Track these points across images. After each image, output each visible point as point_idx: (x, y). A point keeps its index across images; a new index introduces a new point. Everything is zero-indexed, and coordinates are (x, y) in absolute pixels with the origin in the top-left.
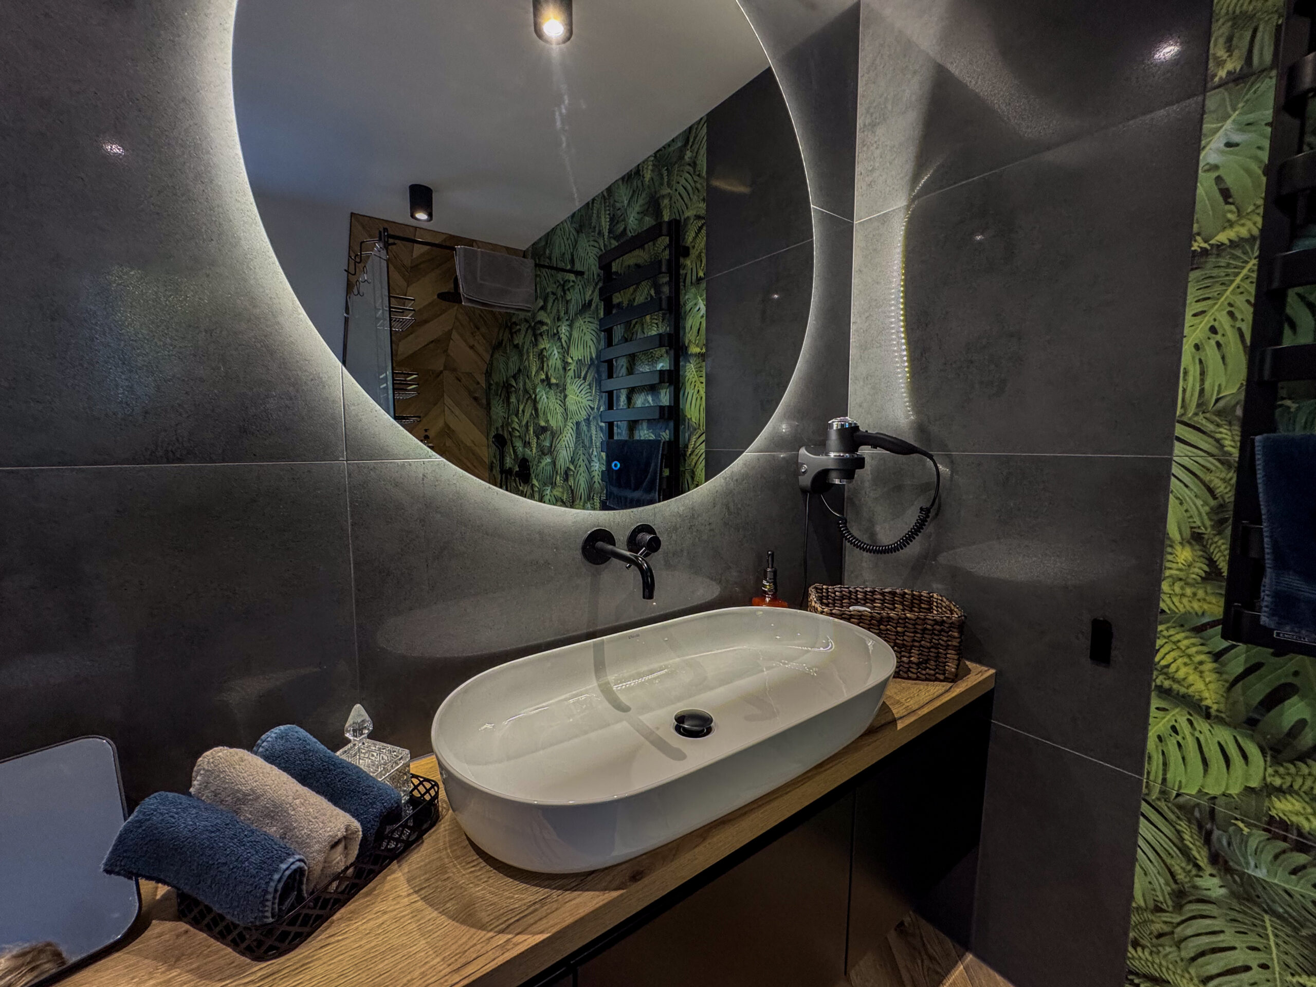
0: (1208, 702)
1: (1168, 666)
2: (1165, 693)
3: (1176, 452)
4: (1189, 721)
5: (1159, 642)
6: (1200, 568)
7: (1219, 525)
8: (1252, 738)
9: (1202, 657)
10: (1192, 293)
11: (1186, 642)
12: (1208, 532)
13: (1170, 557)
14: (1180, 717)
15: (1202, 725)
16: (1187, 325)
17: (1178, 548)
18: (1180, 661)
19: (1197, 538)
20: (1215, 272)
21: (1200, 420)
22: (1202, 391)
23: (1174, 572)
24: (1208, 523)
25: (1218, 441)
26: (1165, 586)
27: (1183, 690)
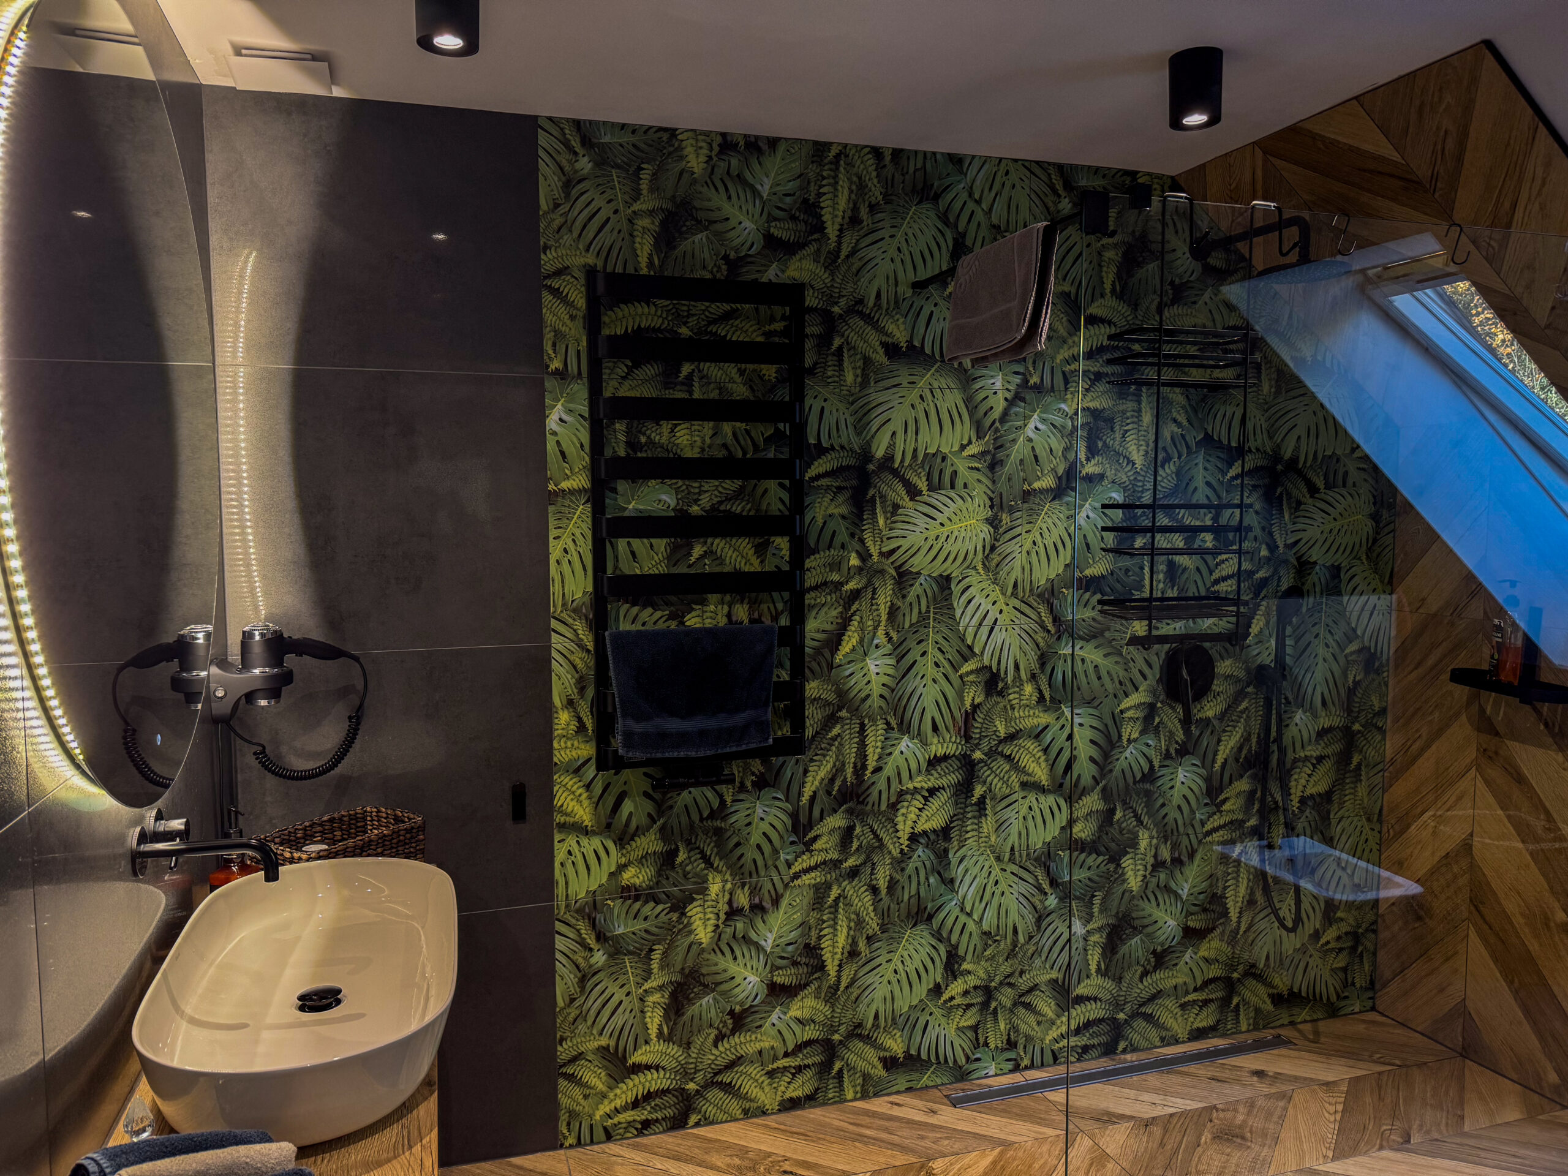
0: (586, 823)
1: (562, 806)
2: (562, 827)
3: (553, 640)
4: (578, 842)
5: (555, 789)
6: (573, 727)
7: (582, 690)
8: (609, 837)
9: (580, 791)
10: (552, 523)
11: (571, 783)
12: (575, 697)
13: (556, 721)
14: (571, 841)
15: (584, 841)
16: (551, 545)
17: (561, 712)
18: (569, 798)
19: (570, 703)
20: (563, 509)
21: (564, 615)
22: (564, 594)
23: (560, 732)
24: (576, 691)
25: (575, 631)
26: (555, 745)
27: (572, 820)
